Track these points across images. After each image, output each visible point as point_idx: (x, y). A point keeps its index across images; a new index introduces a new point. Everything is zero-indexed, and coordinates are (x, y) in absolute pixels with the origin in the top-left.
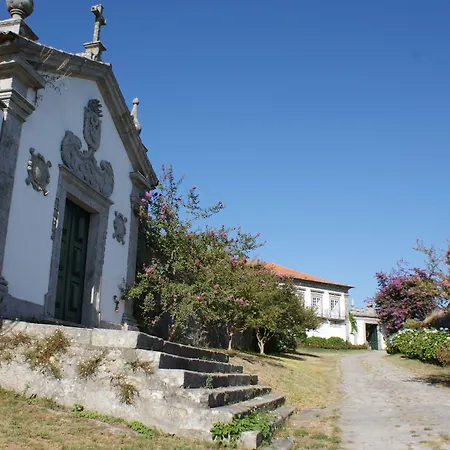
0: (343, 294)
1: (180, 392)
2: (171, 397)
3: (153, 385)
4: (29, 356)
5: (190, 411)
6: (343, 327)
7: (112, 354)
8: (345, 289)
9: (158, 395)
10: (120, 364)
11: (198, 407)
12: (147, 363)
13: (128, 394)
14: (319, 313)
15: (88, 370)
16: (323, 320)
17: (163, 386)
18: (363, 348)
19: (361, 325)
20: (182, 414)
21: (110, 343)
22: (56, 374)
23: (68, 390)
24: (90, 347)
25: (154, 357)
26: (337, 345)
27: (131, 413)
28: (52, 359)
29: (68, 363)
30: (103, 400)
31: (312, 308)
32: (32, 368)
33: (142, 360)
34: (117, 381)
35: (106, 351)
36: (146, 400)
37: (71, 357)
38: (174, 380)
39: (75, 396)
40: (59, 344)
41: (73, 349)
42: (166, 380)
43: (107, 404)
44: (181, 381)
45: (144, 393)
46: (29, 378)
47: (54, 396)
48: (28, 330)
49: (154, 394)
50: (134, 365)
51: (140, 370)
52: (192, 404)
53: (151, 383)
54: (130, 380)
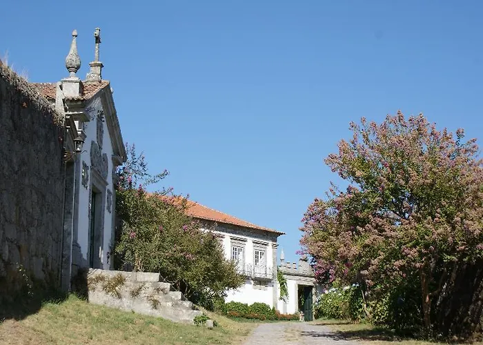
0: (270, 243)
1: (180, 302)
2: (175, 305)
3: (167, 300)
4: (104, 288)
5: (184, 311)
6: (270, 289)
7: (147, 285)
8: (273, 236)
9: (170, 304)
10: (151, 290)
11: (187, 309)
12: (164, 289)
13: (155, 304)
14: (239, 269)
15: (135, 294)
16: (245, 278)
17: (172, 300)
18: (294, 318)
19: (292, 286)
20: (181, 313)
21: (146, 279)
22: (119, 296)
23: (126, 304)
24: (136, 282)
25: (167, 285)
26: (262, 313)
27: (157, 314)
28: (117, 288)
29: (125, 290)
30: (144, 308)
31: (233, 262)
32: (107, 293)
33: (162, 287)
34: (150, 298)
35: (144, 283)
36: (164, 307)
37: (127, 287)
38: (177, 297)
39: (130, 307)
40: (120, 281)
41: (127, 283)
42: (173, 297)
43: (147, 310)
44: (180, 297)
45: (163, 303)
46: (105, 298)
47: (119, 307)
48: (103, 274)
49: (168, 304)
50: (158, 290)
51: (161, 292)
52: (186, 308)
53: (166, 298)
54: (156, 297)
